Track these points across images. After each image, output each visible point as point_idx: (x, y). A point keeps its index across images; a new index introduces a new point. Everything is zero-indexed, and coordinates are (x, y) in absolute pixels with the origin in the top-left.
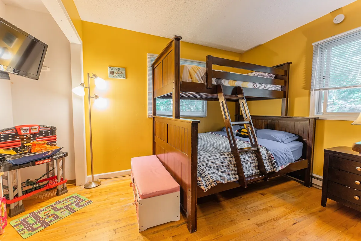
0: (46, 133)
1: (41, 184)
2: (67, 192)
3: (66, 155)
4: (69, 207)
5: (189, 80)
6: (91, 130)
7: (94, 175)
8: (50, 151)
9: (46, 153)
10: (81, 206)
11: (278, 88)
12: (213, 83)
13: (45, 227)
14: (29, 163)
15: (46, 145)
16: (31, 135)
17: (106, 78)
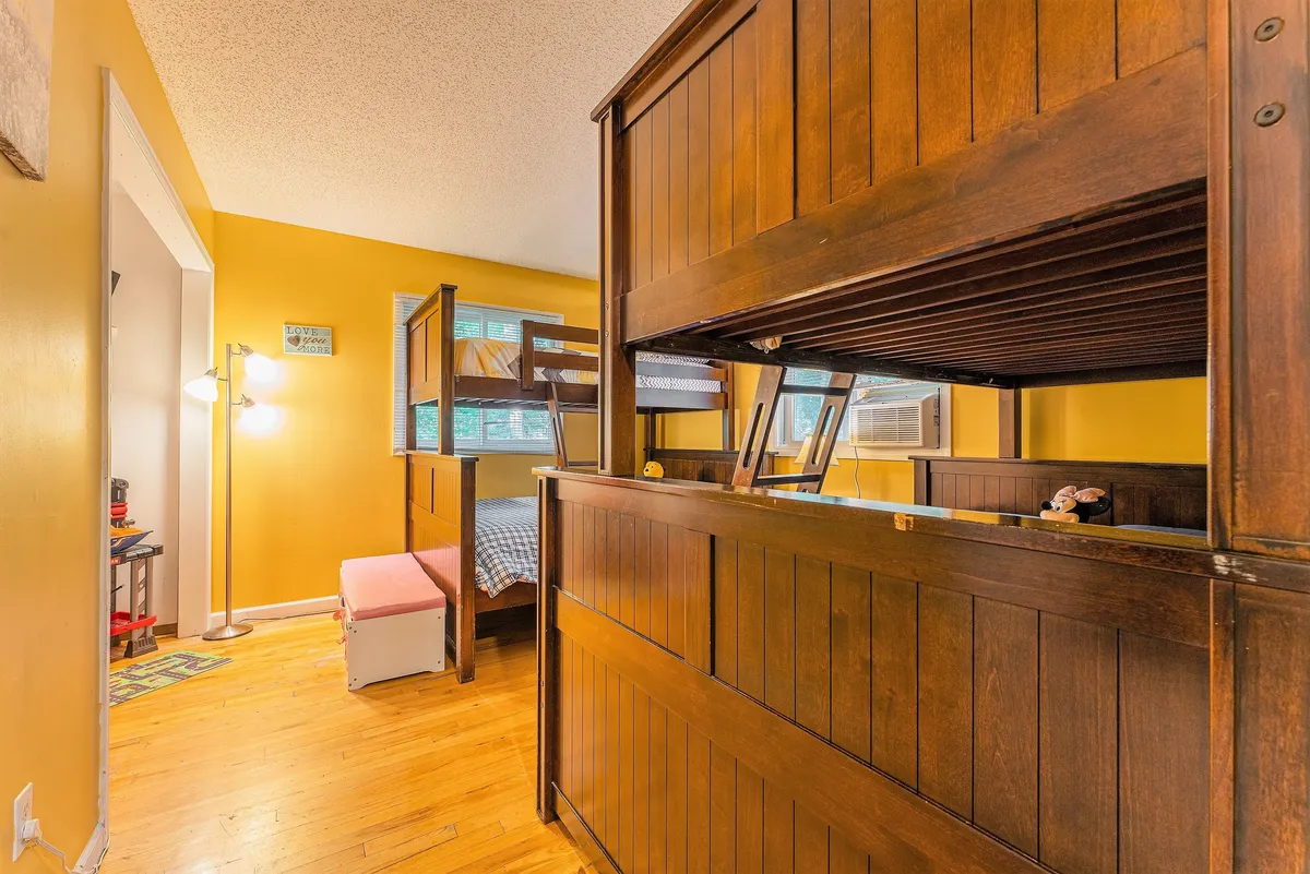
2: (156, 648)
3: (157, 551)
4: (169, 673)
5: (477, 373)
7: (234, 612)
8: (118, 539)
10: (201, 668)
11: (714, 387)
12: (536, 378)
17: (276, 355)
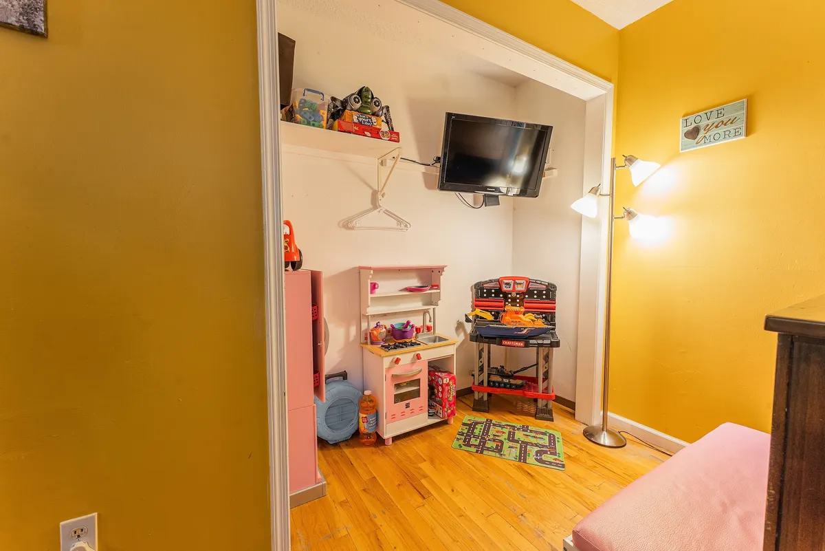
0: (540, 293)
1: (512, 381)
2: (551, 420)
3: (556, 344)
4: (526, 447)
6: (609, 300)
8: (525, 328)
9: (519, 329)
10: (541, 461)
13: (477, 451)
14: (495, 338)
15: (521, 316)
16: (517, 294)
17: (670, 157)
